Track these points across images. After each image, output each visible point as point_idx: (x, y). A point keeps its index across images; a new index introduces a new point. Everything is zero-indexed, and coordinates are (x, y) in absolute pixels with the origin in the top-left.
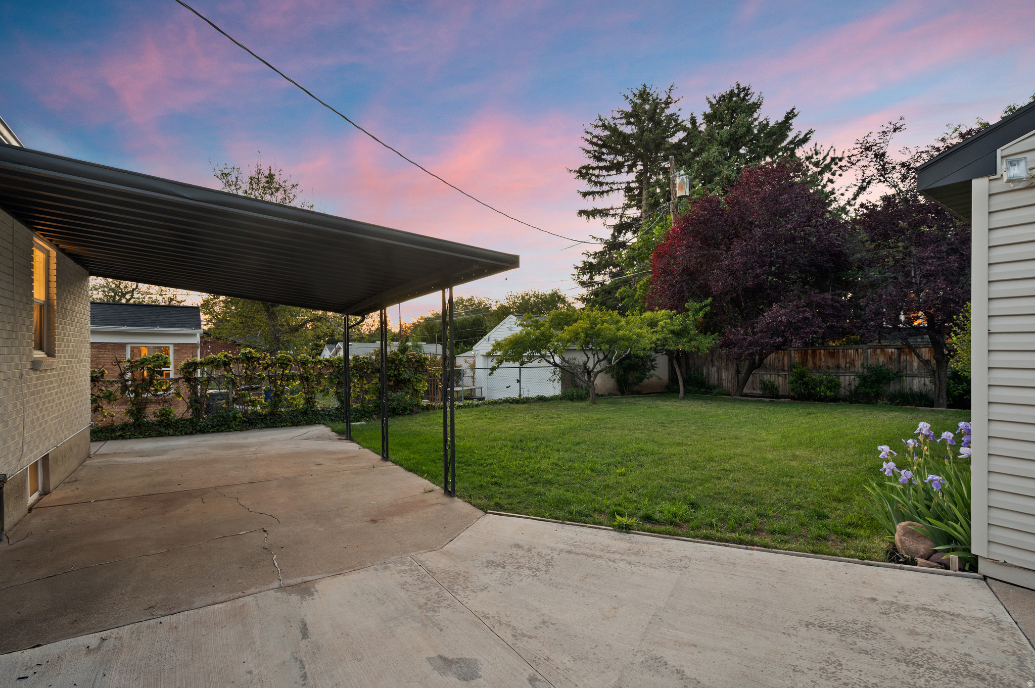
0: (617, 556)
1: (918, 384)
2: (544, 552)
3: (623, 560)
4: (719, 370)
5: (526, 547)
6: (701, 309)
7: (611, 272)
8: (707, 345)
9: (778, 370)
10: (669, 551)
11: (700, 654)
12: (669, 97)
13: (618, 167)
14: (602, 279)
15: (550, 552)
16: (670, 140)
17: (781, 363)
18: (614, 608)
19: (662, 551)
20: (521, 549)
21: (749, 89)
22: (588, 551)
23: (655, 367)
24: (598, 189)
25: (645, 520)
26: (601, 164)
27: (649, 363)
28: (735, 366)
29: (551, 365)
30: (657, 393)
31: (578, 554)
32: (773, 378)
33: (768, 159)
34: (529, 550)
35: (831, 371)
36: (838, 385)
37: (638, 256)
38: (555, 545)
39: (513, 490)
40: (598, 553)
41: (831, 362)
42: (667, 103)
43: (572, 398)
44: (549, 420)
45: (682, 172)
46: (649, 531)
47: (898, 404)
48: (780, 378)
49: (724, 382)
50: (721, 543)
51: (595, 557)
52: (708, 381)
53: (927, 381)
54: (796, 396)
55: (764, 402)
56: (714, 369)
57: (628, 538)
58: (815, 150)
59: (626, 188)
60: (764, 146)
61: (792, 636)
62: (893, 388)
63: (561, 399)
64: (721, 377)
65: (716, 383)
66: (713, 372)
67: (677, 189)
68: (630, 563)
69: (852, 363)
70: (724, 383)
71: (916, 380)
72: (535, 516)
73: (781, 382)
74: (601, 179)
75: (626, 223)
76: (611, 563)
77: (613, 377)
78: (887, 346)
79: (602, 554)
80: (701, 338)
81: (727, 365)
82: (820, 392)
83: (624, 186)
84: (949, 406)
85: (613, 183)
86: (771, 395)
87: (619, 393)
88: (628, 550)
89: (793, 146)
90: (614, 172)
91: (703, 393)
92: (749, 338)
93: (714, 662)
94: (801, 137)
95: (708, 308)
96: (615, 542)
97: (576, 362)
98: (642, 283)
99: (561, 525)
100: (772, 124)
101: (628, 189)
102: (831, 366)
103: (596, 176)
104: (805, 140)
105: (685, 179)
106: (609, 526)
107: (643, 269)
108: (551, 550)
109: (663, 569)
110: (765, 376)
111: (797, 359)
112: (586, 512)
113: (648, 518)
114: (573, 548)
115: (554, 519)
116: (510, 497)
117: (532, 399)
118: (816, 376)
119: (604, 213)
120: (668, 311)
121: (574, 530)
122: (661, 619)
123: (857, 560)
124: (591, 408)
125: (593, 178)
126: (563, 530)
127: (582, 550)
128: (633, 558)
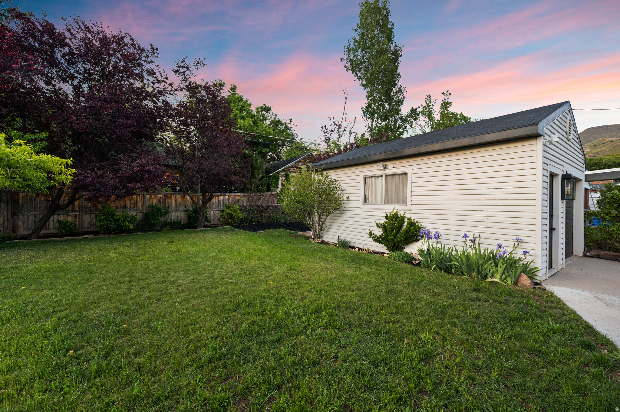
1: (176, 216)
35: (119, 210)
41: (119, 204)
53: (180, 214)
54: (101, 231)
69: (135, 204)
71: (174, 214)
78: (159, 194)
82: (126, 226)
118: (120, 214)
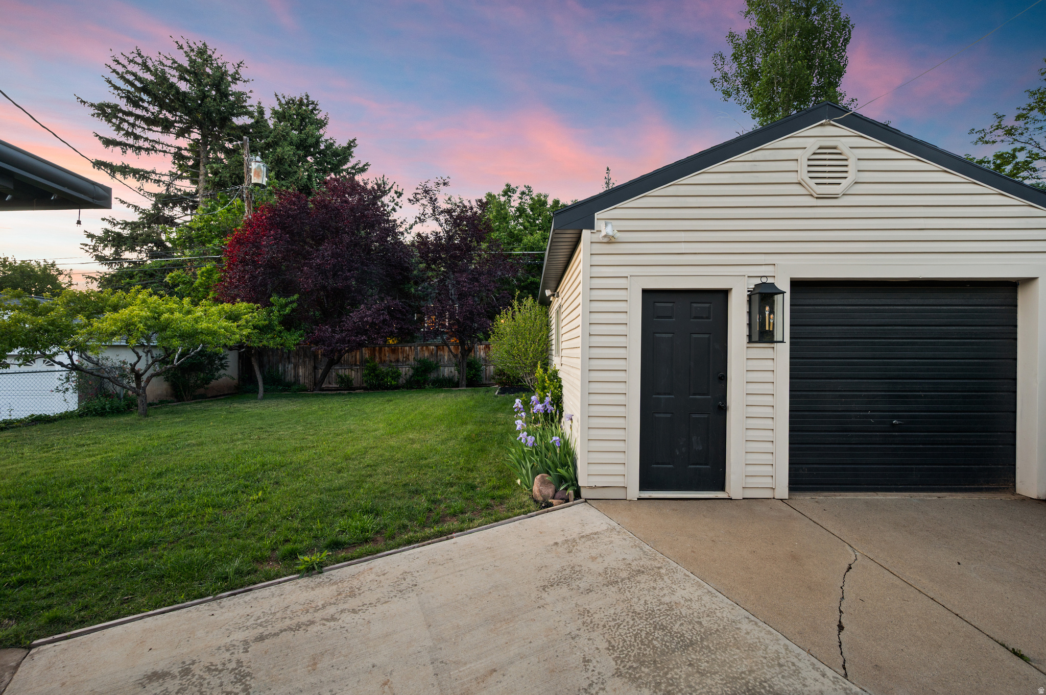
0: (331, 610)
1: (448, 371)
2: (217, 660)
3: (342, 611)
4: (296, 367)
5: (176, 670)
6: (286, 305)
7: (151, 251)
8: (293, 342)
9: (352, 365)
10: (384, 574)
11: (506, 677)
12: (237, 73)
13: (166, 126)
14: (136, 257)
15: (227, 655)
16: (234, 119)
17: (354, 358)
18: (385, 684)
19: (377, 578)
20: (168, 679)
21: (317, 104)
22: (288, 622)
23: (226, 366)
24: (131, 141)
25: (333, 548)
26: (139, 112)
27: (217, 362)
28: (312, 362)
29: (64, 369)
30: (227, 395)
31: (276, 634)
32: (347, 372)
33: (333, 175)
34: (186, 672)
35: (393, 364)
36: (399, 375)
37: (198, 237)
38: (228, 640)
39: (75, 582)
40: (304, 619)
41: (393, 358)
42: (235, 79)
43: (102, 413)
44: (80, 450)
45: (258, 158)
46: (345, 559)
47: (437, 387)
48: (353, 372)
49: (301, 378)
50: (424, 543)
51: (304, 627)
52: (285, 378)
53: (453, 369)
54: (368, 387)
55: (343, 394)
56: (291, 366)
57: (326, 580)
58: (383, 180)
59: (175, 154)
60: (330, 162)
61: (545, 606)
62: (433, 376)
63: (80, 416)
64: (298, 373)
65: (293, 379)
66: (290, 368)
67: (252, 174)
68: (354, 611)
69: (407, 358)
70: (302, 380)
71: (446, 369)
72: (156, 608)
73: (354, 375)
74: (138, 131)
75: (175, 195)
76: (332, 624)
77: (167, 381)
78: (430, 345)
79: (309, 617)
80: (285, 334)
81: (304, 362)
82: (387, 382)
83: (173, 150)
84: (467, 386)
85: (158, 143)
86: (347, 388)
87: (175, 400)
88: (339, 594)
89: (354, 171)
90: (159, 129)
91: (281, 391)
92: (337, 336)
93: (522, 677)
94: (361, 166)
95: (295, 305)
96: (314, 592)
97: (109, 364)
98: (204, 269)
99: (214, 604)
100: (336, 145)
101: (178, 156)
102: (393, 360)
103: (129, 124)
104: (363, 170)
105: (262, 167)
106: (291, 574)
107: (204, 254)
108: (228, 650)
109: (396, 599)
110: (340, 371)
111: (367, 355)
112: (245, 568)
113: (336, 545)
114: (261, 630)
115: (196, 598)
116: (74, 595)
117: (21, 421)
118: (384, 369)
119: (142, 175)
120: (251, 304)
121: (241, 601)
122: (442, 662)
123: (523, 516)
124: (143, 423)
125: (125, 126)
126: (223, 610)
127: (279, 626)
128: (353, 603)
